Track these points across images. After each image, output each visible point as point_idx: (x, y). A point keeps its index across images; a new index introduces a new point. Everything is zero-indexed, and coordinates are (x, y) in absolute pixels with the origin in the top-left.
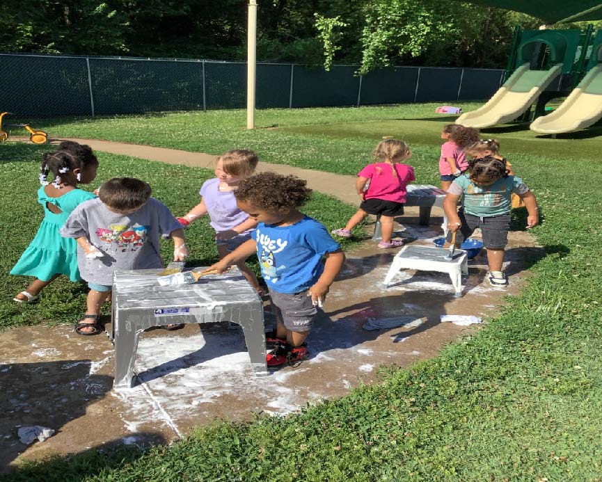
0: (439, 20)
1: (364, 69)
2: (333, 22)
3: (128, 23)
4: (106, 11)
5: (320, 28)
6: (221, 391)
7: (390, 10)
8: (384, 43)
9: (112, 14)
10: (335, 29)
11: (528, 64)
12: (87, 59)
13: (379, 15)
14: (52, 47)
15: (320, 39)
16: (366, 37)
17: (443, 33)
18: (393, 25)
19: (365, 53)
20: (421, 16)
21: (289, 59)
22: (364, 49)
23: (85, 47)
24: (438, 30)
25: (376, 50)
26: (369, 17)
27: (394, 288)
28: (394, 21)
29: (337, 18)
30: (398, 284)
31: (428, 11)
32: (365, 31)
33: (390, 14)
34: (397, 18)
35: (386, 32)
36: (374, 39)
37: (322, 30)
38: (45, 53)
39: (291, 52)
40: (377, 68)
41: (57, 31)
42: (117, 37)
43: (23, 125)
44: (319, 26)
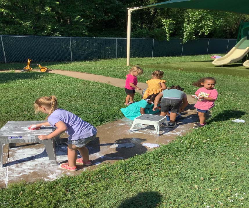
0: (216, 19)
1: (185, 40)
2: (169, 21)
3: (88, 24)
4: (80, 19)
5: (164, 24)
6: (34, 170)
7: (195, 15)
8: (193, 29)
9: (82, 20)
10: (170, 24)
11: (246, 37)
12: (70, 39)
13: (190, 18)
14: (58, 34)
15: (164, 28)
16: (185, 27)
17: (217, 25)
18: (196, 22)
19: (185, 34)
20: (208, 18)
21: (152, 37)
22: (184, 32)
23: (72, 33)
24: (215, 23)
25: (190, 32)
26: (186, 19)
27: (134, 132)
28: (196, 20)
29: (171, 19)
30: (138, 130)
31: (211, 15)
32: (185, 24)
33: (194, 17)
34: (198, 19)
35: (193, 25)
36: (188, 28)
37: (165, 24)
38: (55, 36)
39: (153, 34)
40: (190, 40)
41: (61, 27)
42: (84, 29)
43: (38, 65)
44: (163, 23)
